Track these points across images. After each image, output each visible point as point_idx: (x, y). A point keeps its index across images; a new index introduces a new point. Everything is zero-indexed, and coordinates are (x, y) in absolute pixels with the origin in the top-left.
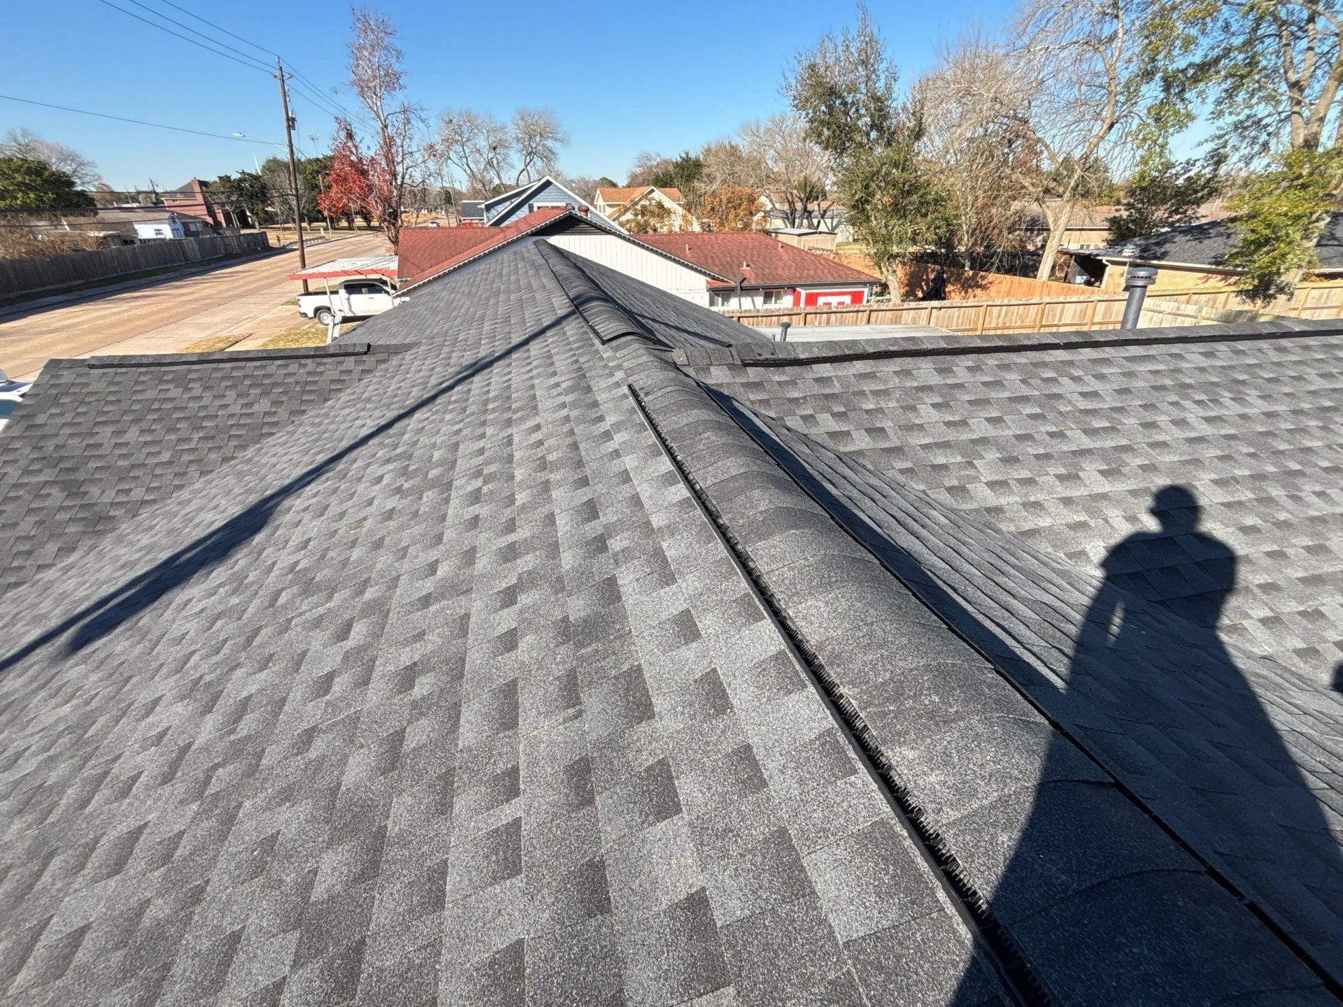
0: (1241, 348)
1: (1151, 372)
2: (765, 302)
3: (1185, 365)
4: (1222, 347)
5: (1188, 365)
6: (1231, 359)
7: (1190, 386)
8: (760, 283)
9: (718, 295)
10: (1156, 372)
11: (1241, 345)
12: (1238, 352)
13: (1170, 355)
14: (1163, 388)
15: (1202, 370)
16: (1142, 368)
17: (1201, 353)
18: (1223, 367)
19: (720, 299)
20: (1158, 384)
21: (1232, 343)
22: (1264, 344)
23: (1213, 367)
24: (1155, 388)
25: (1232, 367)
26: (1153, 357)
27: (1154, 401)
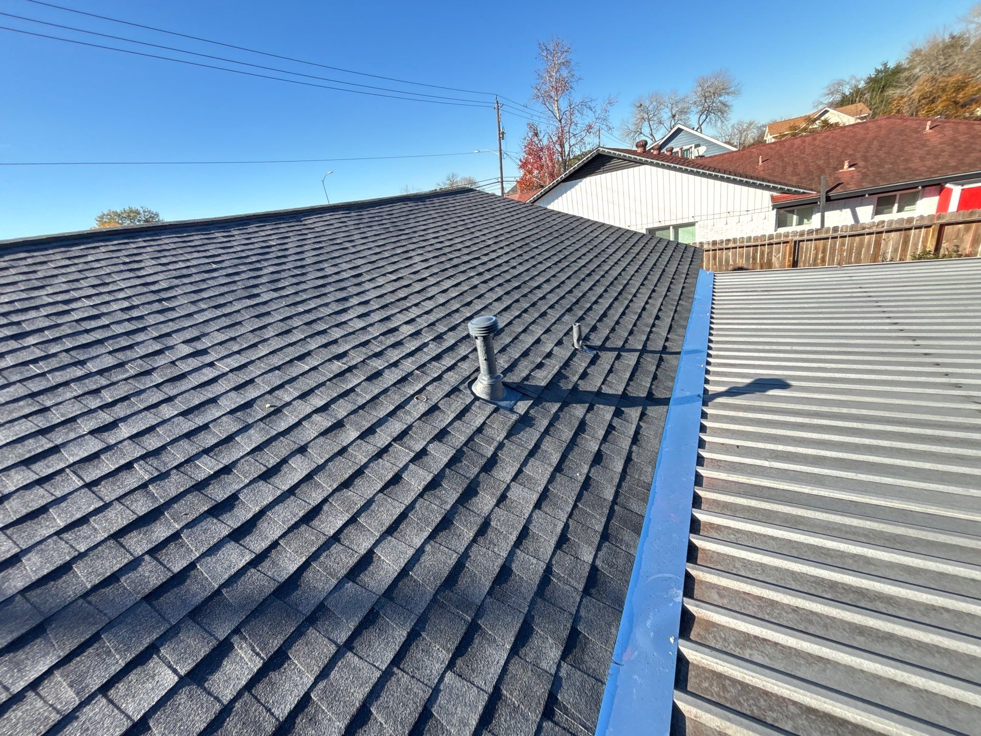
2: (877, 212)
8: (867, 186)
9: (792, 212)
19: (795, 217)
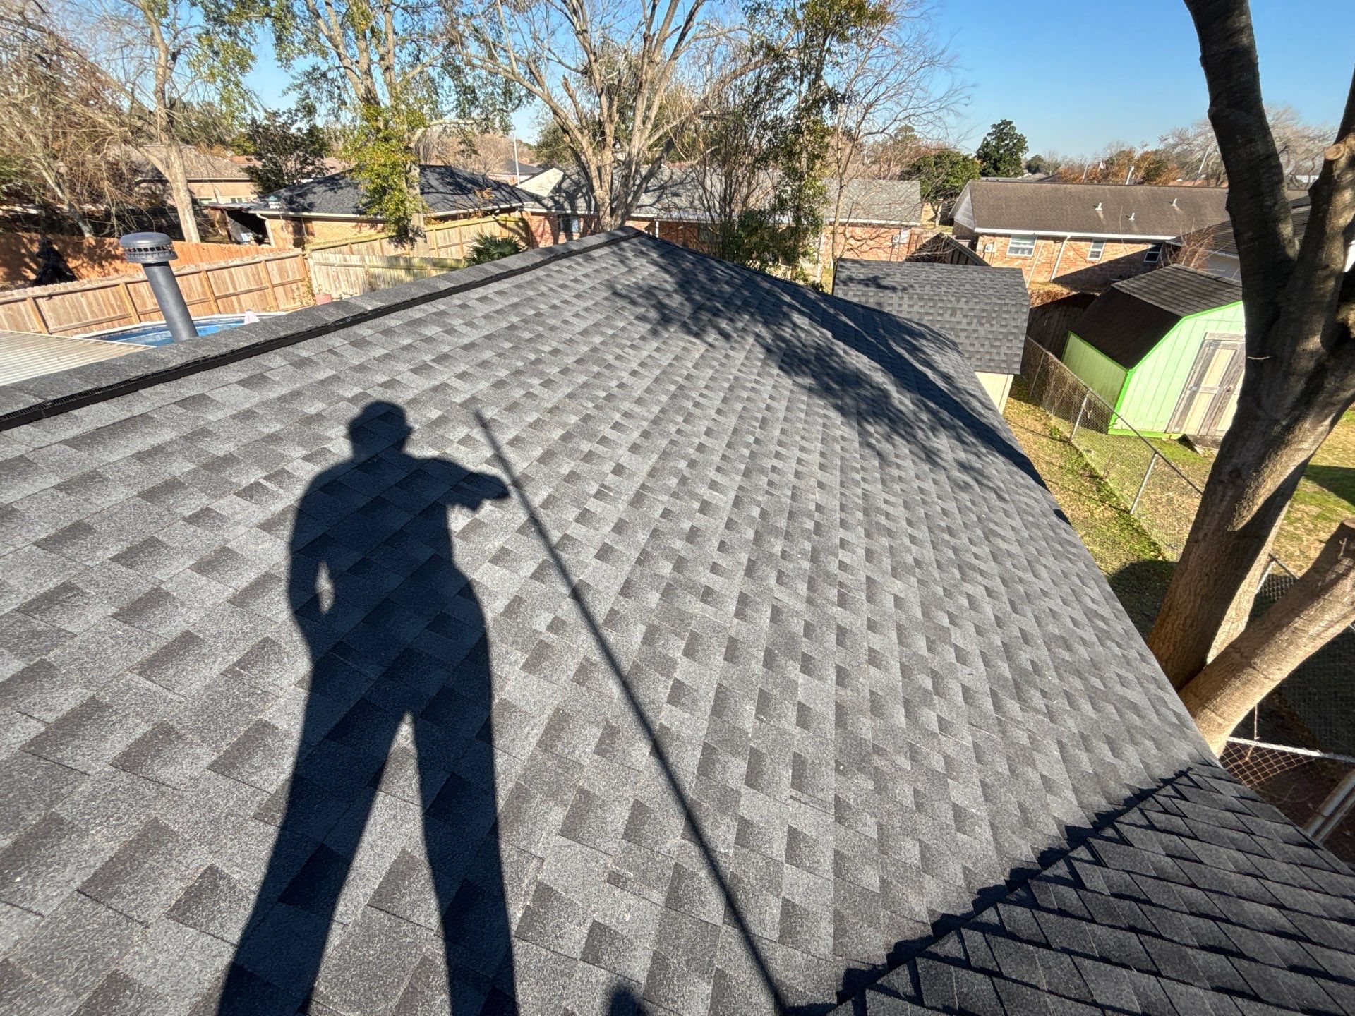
0: (304, 354)
1: (141, 457)
3: (213, 416)
4: (275, 360)
5: (221, 415)
6: (292, 378)
7: (228, 460)
10: (155, 452)
11: (304, 350)
12: (302, 363)
13: (183, 403)
14: (172, 486)
15: (247, 415)
16: (117, 453)
17: (242, 383)
18: (283, 399)
20: (158, 481)
21: (290, 349)
22: (335, 340)
23: (265, 404)
24: (150, 495)
25: (296, 394)
26: (144, 417)
27: (151, 531)
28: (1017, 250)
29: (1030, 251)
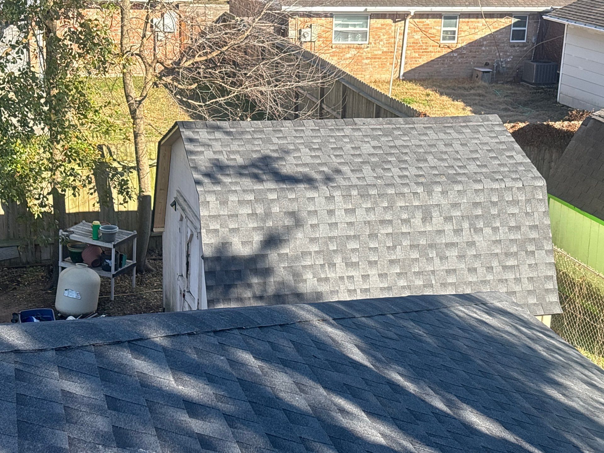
28: (345, 35)
29: (364, 34)
